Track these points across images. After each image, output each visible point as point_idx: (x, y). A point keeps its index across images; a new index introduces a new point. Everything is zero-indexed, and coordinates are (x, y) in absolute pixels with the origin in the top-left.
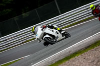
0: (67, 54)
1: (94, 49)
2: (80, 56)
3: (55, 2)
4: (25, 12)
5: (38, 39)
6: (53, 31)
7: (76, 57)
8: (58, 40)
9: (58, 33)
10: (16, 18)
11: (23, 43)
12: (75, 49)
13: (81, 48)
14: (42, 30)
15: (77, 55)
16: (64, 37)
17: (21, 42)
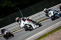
1: (43, 39)
13: (35, 39)
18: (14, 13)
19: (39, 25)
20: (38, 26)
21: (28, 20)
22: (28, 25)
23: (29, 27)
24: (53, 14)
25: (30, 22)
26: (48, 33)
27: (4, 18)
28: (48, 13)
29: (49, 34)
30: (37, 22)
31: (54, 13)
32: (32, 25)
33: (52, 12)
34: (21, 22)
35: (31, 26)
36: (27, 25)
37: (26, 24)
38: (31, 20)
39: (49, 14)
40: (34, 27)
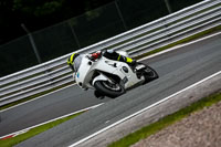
2: (213, 106)
5: (80, 84)
6: (115, 65)
7: (205, 108)
8: (126, 86)
9: (127, 71)
14: (90, 63)
16: (143, 78)
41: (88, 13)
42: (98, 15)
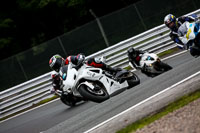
0: (121, 126)
1: (174, 112)
2: (145, 127)
3: (96, 23)
4: (38, 43)
7: (138, 130)
10: (20, 57)
11: (34, 106)
12: (136, 115)
13: (148, 112)
15: (141, 126)
17: (31, 105)
18: (78, 28)
19: (129, 79)
20: (126, 84)
21: (91, 63)
22: (89, 81)
23: (93, 87)
24: (192, 35)
25: (98, 71)
26: (190, 95)
27: (45, 44)
28: (176, 31)
29: (192, 98)
30: (124, 71)
31: (196, 30)
32: (104, 80)
33: (190, 27)
34: (65, 71)
35: (102, 85)
36: (86, 83)
37: (83, 80)
38: (102, 65)
39: (182, 35)
40: (110, 90)
41: (35, 48)
42: (43, 50)
